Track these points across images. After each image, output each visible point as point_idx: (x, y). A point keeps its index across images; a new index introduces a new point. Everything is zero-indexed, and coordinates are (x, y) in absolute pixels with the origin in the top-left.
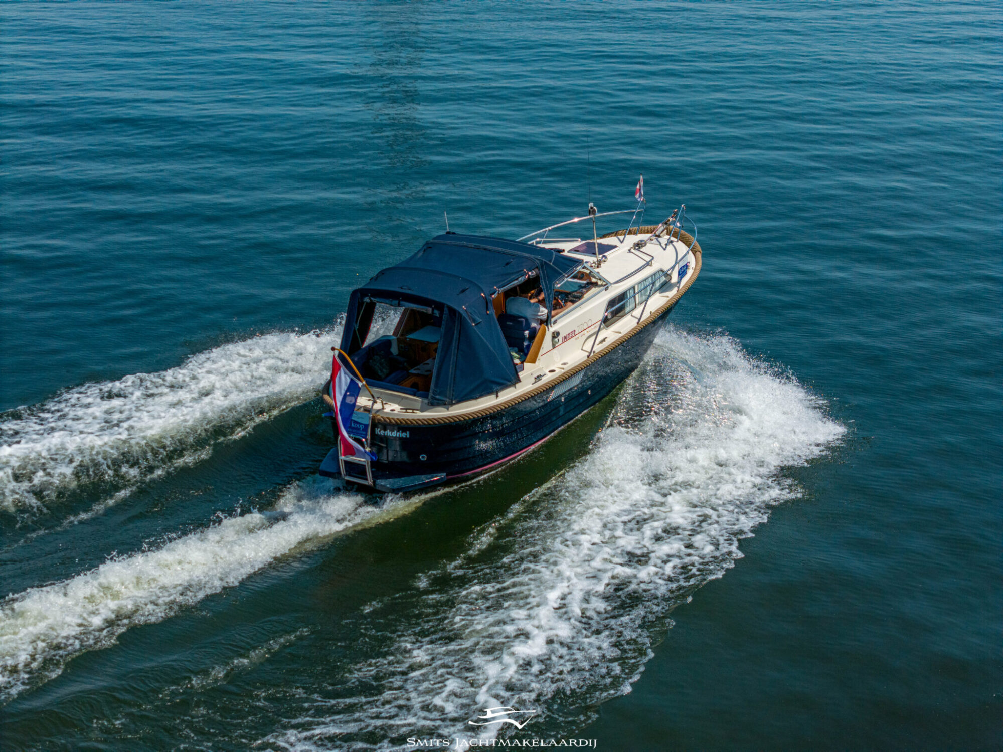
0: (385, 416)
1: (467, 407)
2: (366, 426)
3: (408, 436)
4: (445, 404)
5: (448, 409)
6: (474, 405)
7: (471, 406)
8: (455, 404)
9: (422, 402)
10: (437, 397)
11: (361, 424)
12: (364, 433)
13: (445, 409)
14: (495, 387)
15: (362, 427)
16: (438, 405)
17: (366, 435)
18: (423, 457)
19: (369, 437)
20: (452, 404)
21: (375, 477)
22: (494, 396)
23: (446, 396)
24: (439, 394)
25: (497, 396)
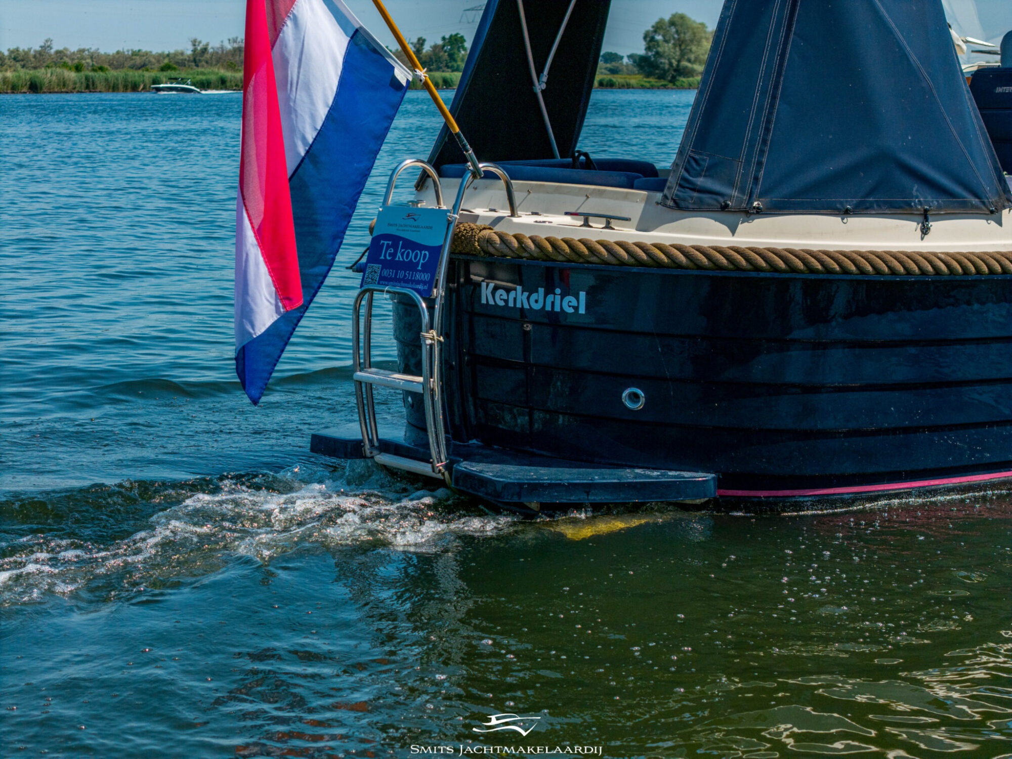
0: (510, 232)
1: (808, 235)
2: (436, 251)
3: (582, 311)
4: (724, 208)
5: (733, 231)
6: (832, 235)
7: (821, 235)
8: (759, 213)
9: (648, 200)
10: (700, 181)
11: (422, 247)
12: (426, 277)
13: (725, 228)
14: (921, 196)
15: (422, 258)
16: (699, 208)
17: (432, 283)
18: (634, 397)
19: (439, 292)
20: (750, 213)
21: (456, 453)
22: (911, 226)
23: (731, 184)
24: (709, 172)
25: (925, 231)
